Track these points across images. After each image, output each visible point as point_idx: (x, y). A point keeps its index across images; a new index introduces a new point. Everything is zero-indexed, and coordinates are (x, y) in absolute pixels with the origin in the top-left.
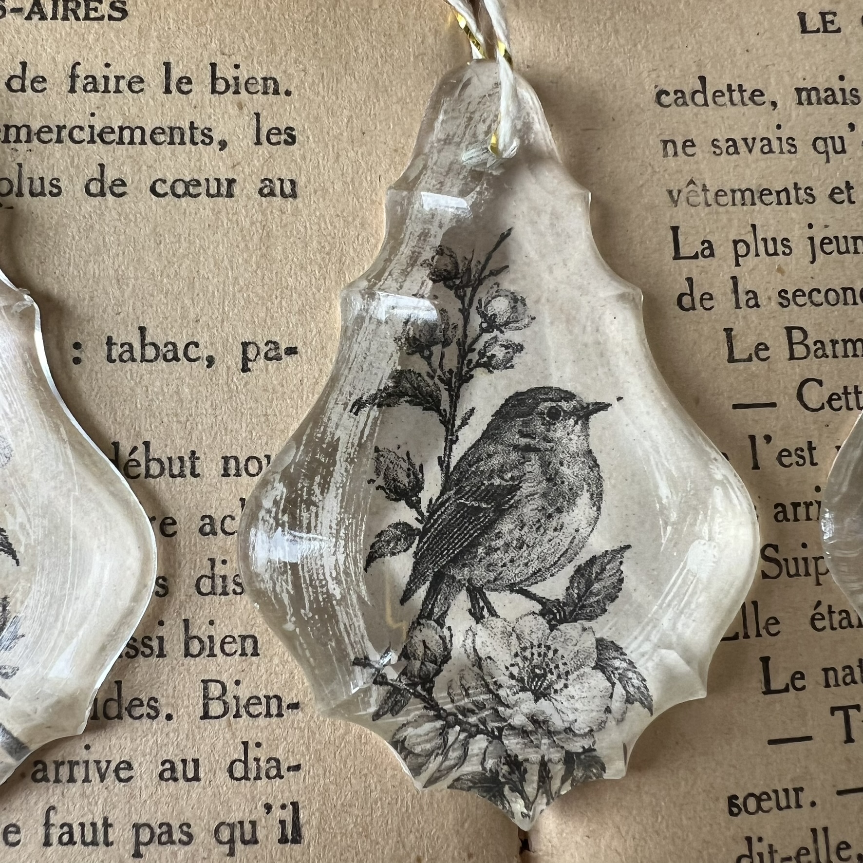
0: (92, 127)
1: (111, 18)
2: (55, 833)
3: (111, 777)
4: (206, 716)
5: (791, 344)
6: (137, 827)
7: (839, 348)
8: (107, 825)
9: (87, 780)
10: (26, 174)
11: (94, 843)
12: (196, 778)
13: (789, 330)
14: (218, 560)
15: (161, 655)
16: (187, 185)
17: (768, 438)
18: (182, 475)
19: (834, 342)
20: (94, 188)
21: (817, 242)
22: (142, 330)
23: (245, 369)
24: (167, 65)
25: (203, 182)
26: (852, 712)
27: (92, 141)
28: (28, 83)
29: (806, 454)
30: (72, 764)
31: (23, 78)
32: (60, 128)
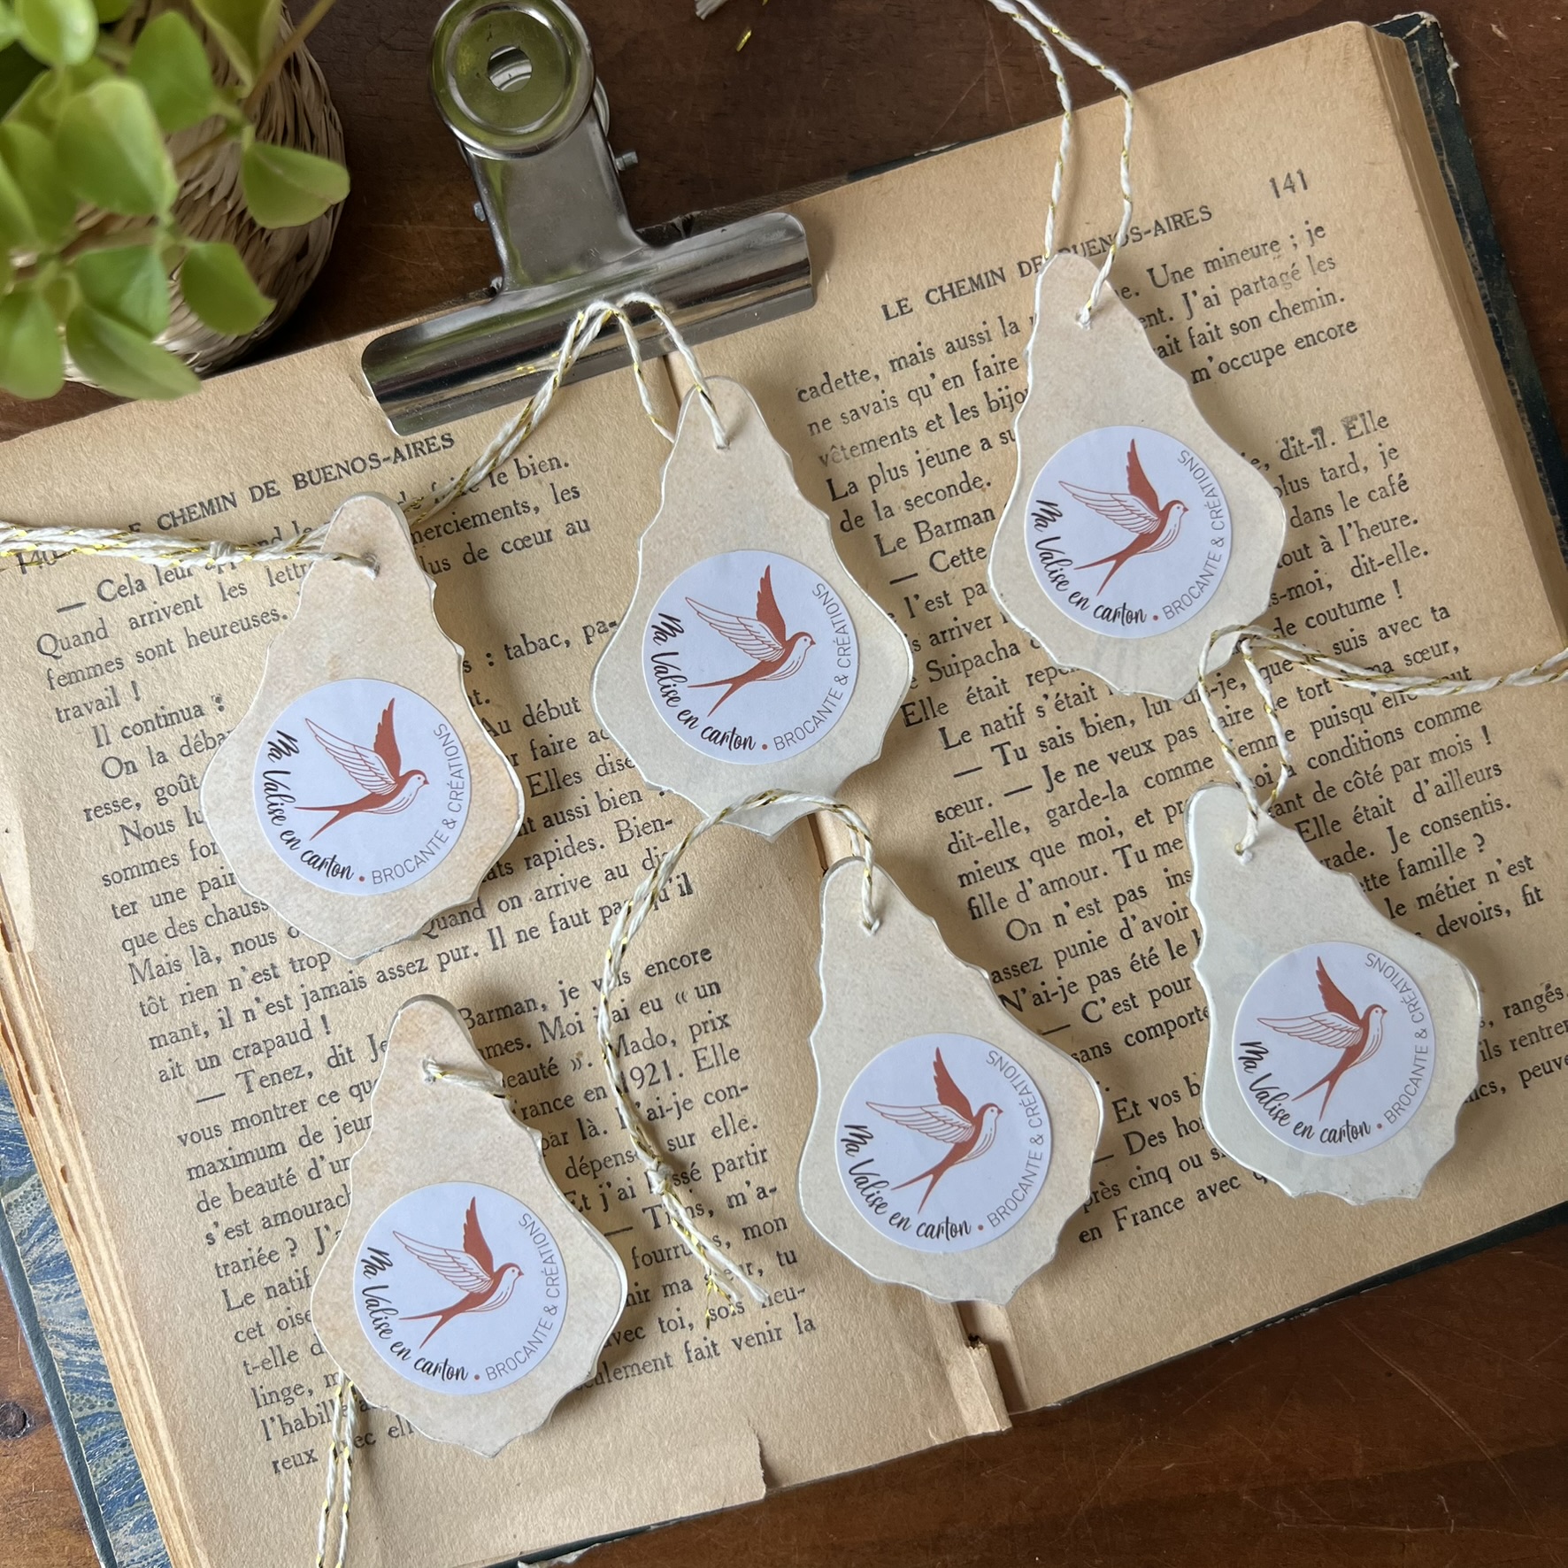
0: (455, 521)
1: (444, 447)
2: (557, 925)
3: (579, 888)
4: (622, 841)
5: (919, 532)
6: (601, 909)
7: (952, 526)
8: (584, 913)
9: (566, 892)
10: (427, 562)
11: (581, 924)
12: (626, 875)
13: (916, 524)
14: (605, 754)
15: (588, 815)
16: (522, 541)
17: (917, 597)
18: (571, 713)
19: (948, 524)
20: (469, 558)
21: (924, 462)
22: (523, 636)
23: (589, 642)
25: (532, 537)
26: (1005, 747)
27: (459, 530)
29: (943, 599)
30: (556, 886)
32: (437, 528)
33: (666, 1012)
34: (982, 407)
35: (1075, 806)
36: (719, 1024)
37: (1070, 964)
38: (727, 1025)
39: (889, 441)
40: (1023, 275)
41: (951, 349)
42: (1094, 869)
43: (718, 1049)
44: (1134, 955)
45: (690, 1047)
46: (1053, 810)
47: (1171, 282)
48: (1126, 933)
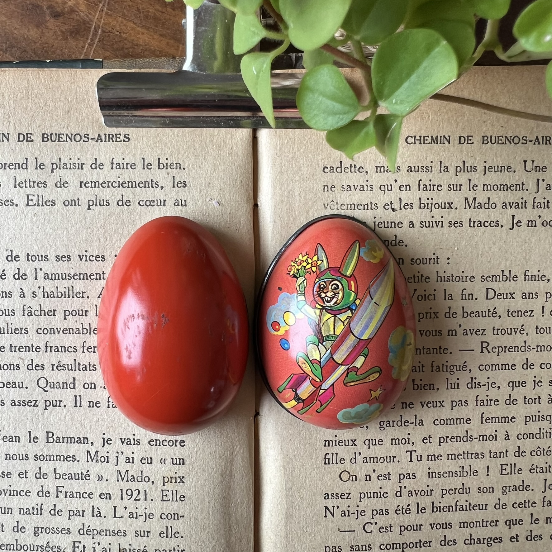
0: (119, 182)
1: (124, 141)
2: (111, 404)
10: (98, 199)
16: (150, 202)
20: (120, 203)
21: (377, 224)
24: (143, 159)
25: (156, 201)
27: (119, 187)
28: (97, 166)
31: (96, 164)
32: (109, 182)
33: (153, 466)
34: (416, 205)
35: (395, 423)
36: (179, 480)
37: (365, 501)
38: (183, 482)
39: (362, 207)
40: (460, 143)
41: (410, 170)
42: (394, 457)
43: (175, 492)
44: (399, 506)
45: (160, 487)
46: (384, 422)
47: (534, 171)
48: (398, 494)
